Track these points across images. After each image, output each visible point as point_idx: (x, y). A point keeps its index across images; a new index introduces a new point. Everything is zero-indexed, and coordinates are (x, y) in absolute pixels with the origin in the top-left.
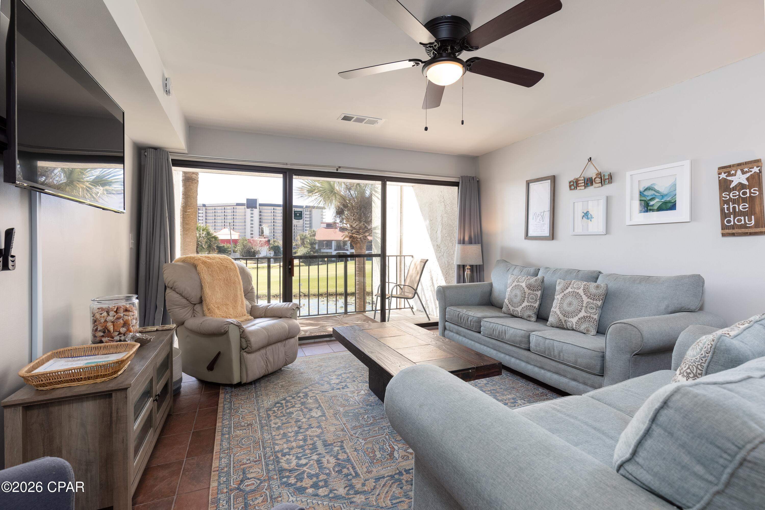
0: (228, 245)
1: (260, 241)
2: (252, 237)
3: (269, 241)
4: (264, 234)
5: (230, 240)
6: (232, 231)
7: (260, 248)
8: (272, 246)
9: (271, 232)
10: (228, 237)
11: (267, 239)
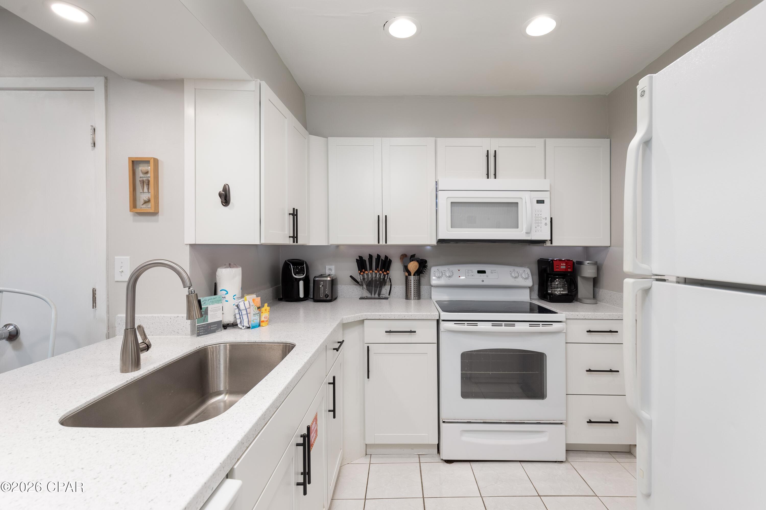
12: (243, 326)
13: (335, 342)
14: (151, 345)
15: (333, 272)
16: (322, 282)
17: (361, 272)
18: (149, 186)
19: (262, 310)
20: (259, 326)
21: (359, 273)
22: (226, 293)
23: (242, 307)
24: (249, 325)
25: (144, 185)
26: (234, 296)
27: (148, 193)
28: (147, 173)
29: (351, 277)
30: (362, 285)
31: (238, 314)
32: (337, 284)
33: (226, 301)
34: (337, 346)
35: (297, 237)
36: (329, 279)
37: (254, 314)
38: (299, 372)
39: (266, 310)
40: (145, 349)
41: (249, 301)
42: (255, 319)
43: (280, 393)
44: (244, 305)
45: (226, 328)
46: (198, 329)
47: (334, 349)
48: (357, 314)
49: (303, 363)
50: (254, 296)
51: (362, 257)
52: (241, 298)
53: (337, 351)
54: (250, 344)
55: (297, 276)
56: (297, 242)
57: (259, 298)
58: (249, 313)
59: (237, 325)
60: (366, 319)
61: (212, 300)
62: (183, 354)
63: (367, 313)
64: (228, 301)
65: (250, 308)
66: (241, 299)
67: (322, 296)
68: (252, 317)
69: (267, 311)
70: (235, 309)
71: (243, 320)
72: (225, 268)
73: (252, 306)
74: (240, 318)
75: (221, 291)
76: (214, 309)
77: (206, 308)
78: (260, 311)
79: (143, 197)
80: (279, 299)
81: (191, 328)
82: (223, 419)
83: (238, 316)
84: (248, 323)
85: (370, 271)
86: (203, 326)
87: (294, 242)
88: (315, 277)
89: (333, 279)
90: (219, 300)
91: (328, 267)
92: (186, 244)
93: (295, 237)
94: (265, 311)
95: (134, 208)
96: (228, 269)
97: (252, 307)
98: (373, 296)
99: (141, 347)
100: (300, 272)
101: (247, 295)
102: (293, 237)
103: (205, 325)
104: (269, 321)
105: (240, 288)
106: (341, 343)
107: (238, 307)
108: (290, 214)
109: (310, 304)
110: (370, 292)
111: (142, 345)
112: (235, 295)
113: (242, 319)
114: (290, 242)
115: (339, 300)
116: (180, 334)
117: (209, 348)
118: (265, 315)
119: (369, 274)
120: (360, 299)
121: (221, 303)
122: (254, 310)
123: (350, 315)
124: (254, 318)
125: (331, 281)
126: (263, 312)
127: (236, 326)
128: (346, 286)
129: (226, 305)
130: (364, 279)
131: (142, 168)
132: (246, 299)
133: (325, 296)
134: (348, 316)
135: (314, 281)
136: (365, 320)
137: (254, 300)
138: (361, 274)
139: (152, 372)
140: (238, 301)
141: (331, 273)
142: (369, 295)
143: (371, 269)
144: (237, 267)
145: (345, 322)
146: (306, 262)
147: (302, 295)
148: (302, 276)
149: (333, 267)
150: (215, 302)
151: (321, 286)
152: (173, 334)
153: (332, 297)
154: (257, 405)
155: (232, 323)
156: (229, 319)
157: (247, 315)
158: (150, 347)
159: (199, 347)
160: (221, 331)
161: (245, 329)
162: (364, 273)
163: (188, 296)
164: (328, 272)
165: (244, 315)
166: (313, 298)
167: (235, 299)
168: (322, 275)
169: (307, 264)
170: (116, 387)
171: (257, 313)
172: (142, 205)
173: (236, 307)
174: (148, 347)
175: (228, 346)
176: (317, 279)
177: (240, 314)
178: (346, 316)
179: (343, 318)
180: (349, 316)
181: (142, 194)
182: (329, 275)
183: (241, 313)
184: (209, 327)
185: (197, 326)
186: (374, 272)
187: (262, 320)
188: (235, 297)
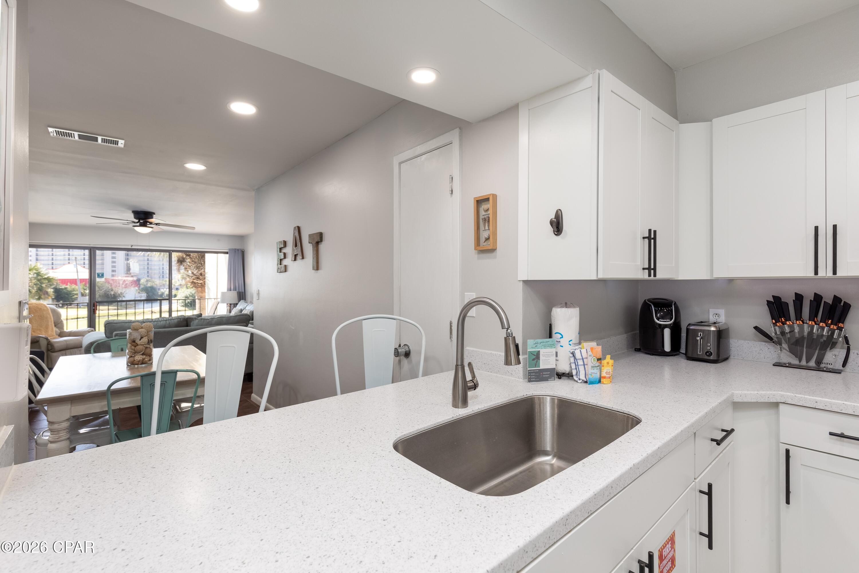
0: (74, 286)
1: (124, 281)
2: (113, 276)
3: (139, 280)
4: (131, 271)
5: (76, 280)
6: (79, 267)
7: (124, 290)
8: (142, 286)
9: (144, 269)
10: (74, 276)
11: (135, 279)
12: (580, 379)
13: (717, 429)
14: (478, 384)
15: (722, 320)
16: (702, 333)
17: (776, 322)
18: (489, 223)
19: (602, 363)
20: (600, 381)
21: (774, 323)
22: (561, 337)
23: (578, 355)
24: (586, 379)
25: (485, 222)
26: (569, 341)
27: (488, 230)
28: (487, 210)
29: (756, 328)
30: (780, 344)
31: (573, 363)
32: (727, 337)
33: (561, 346)
34: (719, 436)
35: (655, 269)
36: (713, 329)
37: (592, 367)
38: (636, 467)
39: (608, 363)
40: (472, 388)
41: (586, 350)
42: (594, 374)
43: (596, 492)
44: (581, 353)
45: (561, 377)
46: (529, 374)
47: (712, 440)
48: (764, 391)
49: (645, 455)
50: (594, 344)
51: (779, 297)
52: (578, 344)
53: (718, 444)
54: (583, 405)
55: (660, 321)
56: (655, 275)
57: (600, 347)
58: (587, 365)
59: (572, 376)
60: (784, 403)
61: (544, 344)
62: (509, 400)
63: (786, 392)
64: (562, 347)
65: (587, 358)
66: (577, 346)
67: (700, 353)
68: (590, 371)
69: (609, 365)
70: (571, 357)
71: (579, 372)
72: (561, 307)
73: (590, 356)
74: (576, 369)
75: (556, 333)
76: (546, 353)
77: (538, 352)
78: (601, 363)
79: (484, 234)
80: (635, 349)
81: (523, 371)
82: (514, 503)
83: (573, 366)
84: (584, 376)
85: (796, 322)
86: (534, 372)
87: (650, 275)
88: (689, 325)
89: (720, 329)
90: (552, 344)
91: (712, 311)
92: (519, 281)
93: (652, 269)
94: (607, 365)
95: (478, 246)
96: (563, 309)
97: (589, 358)
98: (804, 363)
99: (469, 385)
100: (668, 315)
101: (584, 342)
102: (649, 269)
103: (537, 371)
104: (612, 378)
105: (578, 333)
106: (729, 433)
107: (574, 356)
108: (644, 238)
109: (681, 362)
110: (796, 357)
111: (469, 383)
112: (571, 340)
113: (578, 370)
114: (645, 275)
115: (732, 361)
116: (513, 376)
117: (536, 398)
118: (607, 370)
119: (796, 326)
120: (774, 365)
121: (555, 348)
122: (592, 361)
123: (748, 390)
124: (593, 371)
125: (716, 332)
126: (604, 366)
127: (571, 378)
128: (746, 341)
129: (560, 350)
130: (783, 333)
131: (484, 206)
132: (584, 347)
133: (706, 353)
134: (743, 392)
135: (688, 330)
136: (780, 404)
137: (592, 349)
138: (777, 326)
139: (477, 412)
140: (574, 348)
141: (719, 320)
142: (795, 362)
143: (799, 316)
144: (574, 307)
145: (736, 400)
146: (675, 302)
147: (667, 348)
148: (668, 321)
149: (722, 312)
150: (548, 346)
151: (698, 338)
152: (508, 375)
153: (718, 355)
154: (559, 499)
155: (567, 372)
156: (563, 368)
157: (583, 366)
158: (478, 386)
159: (527, 395)
160: (555, 380)
161: (581, 383)
162: (784, 323)
163: (505, 338)
164: (712, 319)
165: (581, 365)
166: (686, 354)
167: (570, 345)
168: (702, 322)
169: (677, 305)
170: (443, 420)
171: (597, 365)
172: (484, 243)
173: (571, 355)
174: (475, 387)
175: (556, 401)
176: (692, 327)
177: (576, 364)
178: (740, 392)
179: (733, 393)
180: (746, 392)
181: (484, 231)
182: (715, 323)
183: (577, 362)
184: (541, 374)
185: (529, 370)
186: (806, 323)
187: (602, 375)
188: (571, 343)
